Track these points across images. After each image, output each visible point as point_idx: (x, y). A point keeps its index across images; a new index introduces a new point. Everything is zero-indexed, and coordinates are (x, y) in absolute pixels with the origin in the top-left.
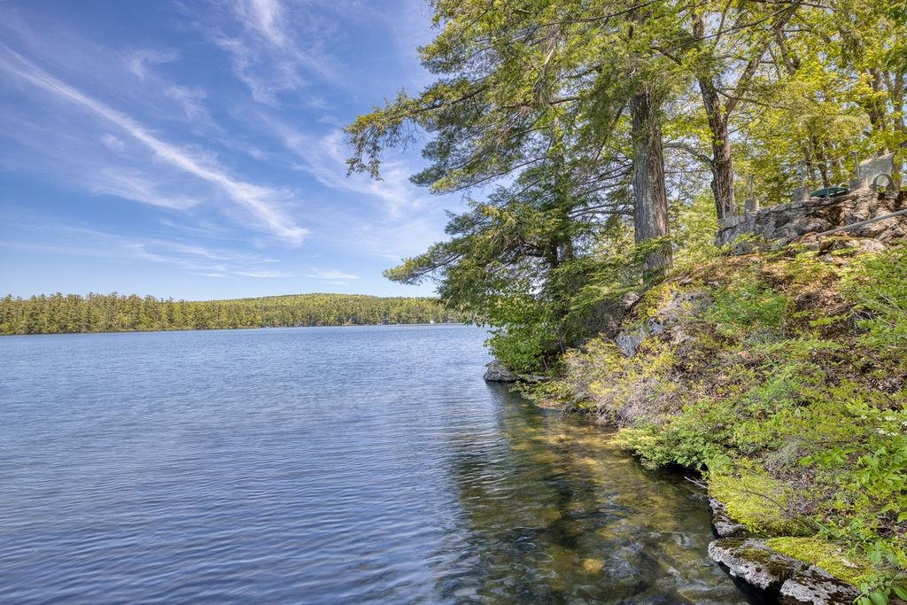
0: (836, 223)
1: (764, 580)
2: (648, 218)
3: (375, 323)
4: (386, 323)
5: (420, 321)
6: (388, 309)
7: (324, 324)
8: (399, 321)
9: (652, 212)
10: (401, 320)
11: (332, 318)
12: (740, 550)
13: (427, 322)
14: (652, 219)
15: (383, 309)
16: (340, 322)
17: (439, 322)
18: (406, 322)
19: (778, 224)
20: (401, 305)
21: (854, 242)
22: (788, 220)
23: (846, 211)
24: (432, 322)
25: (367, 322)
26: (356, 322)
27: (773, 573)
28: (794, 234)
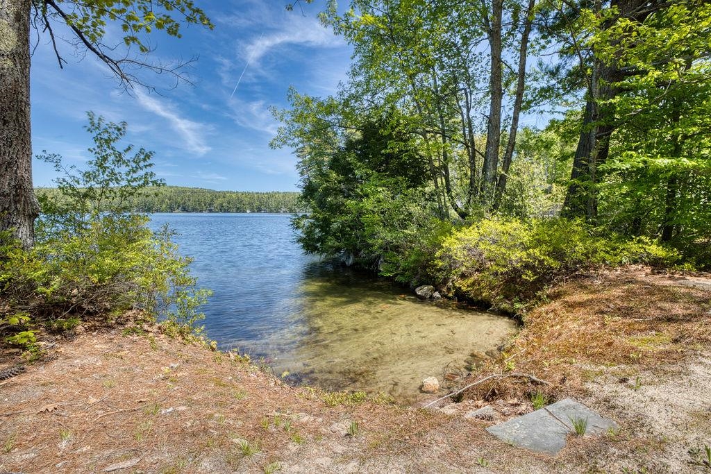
3: (201, 211)
4: (211, 211)
5: (238, 210)
6: (212, 200)
7: (157, 211)
8: (221, 210)
10: (222, 209)
11: (164, 206)
13: (245, 212)
15: (208, 201)
16: (171, 209)
17: (254, 212)
18: (226, 211)
20: (224, 197)
24: (248, 211)
25: (194, 210)
26: (185, 210)
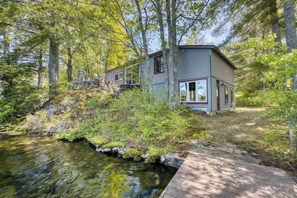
0: (99, 86)
1: (110, 150)
2: (53, 76)
9: (54, 75)
12: (103, 147)
14: (54, 77)
19: (88, 85)
21: (102, 91)
22: (90, 84)
23: (100, 85)
27: (110, 148)
28: (91, 87)
